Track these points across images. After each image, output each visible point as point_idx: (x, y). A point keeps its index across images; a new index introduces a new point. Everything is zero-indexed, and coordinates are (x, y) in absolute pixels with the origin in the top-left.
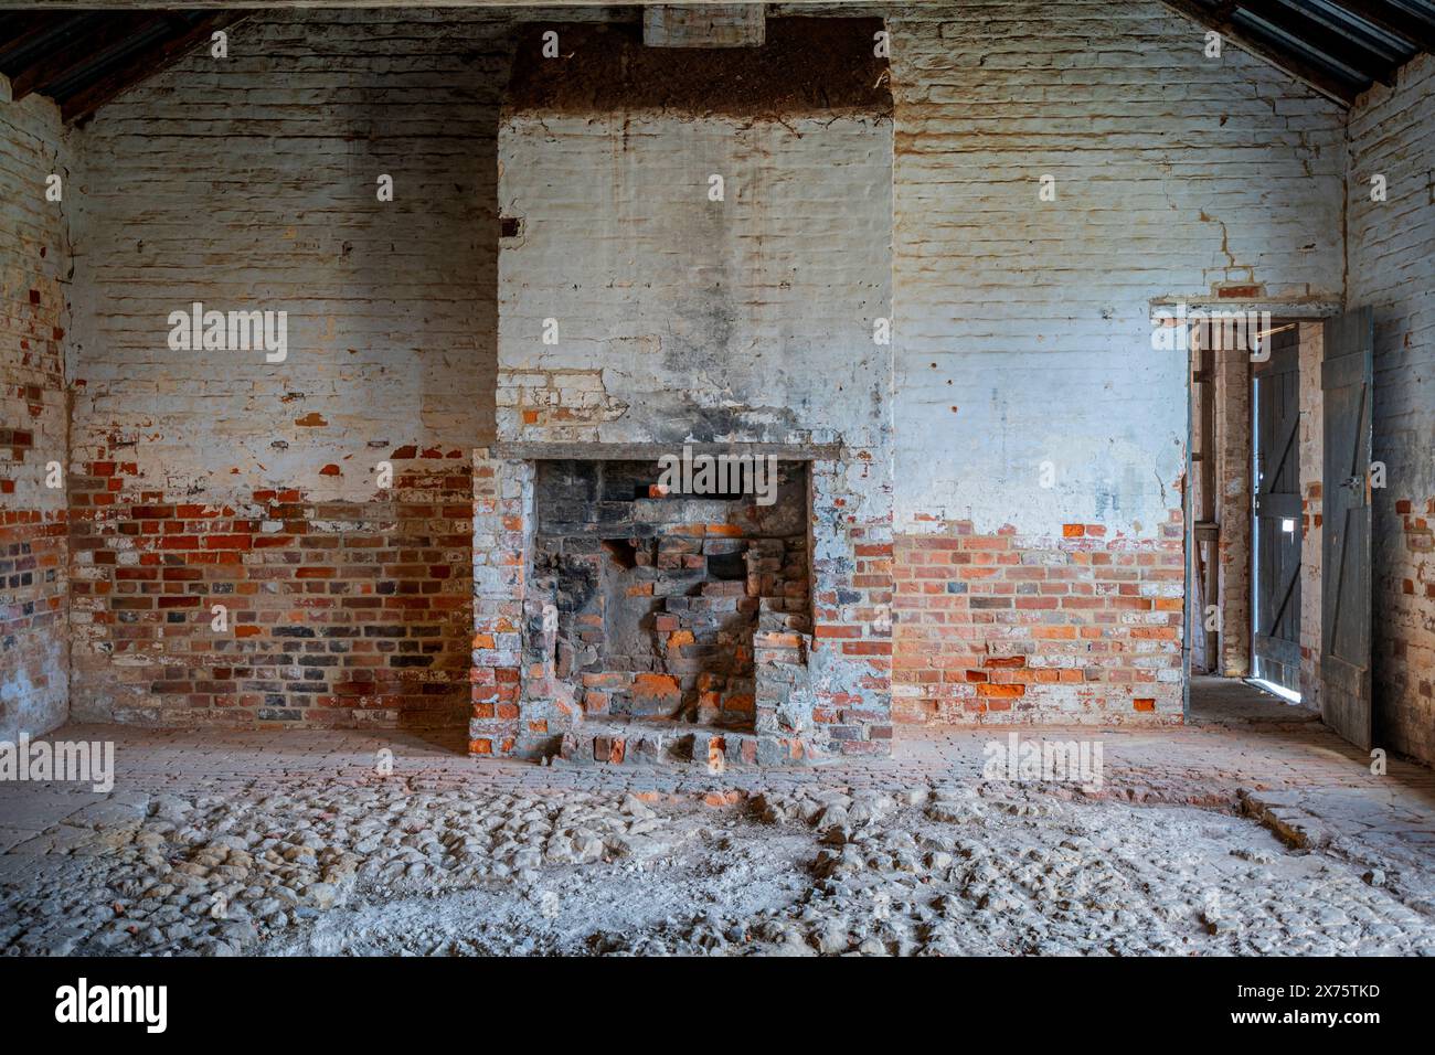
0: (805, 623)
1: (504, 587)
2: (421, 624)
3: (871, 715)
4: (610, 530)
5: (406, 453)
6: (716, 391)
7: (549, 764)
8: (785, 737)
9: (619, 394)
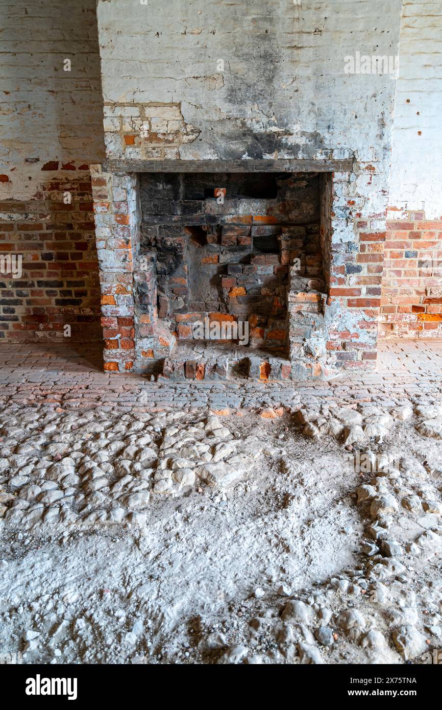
0: (322, 286)
1: (119, 264)
2: (73, 279)
3: (363, 345)
4: (189, 220)
5: (51, 166)
6: (265, 120)
7: (156, 380)
8: (309, 362)
9: (193, 122)
